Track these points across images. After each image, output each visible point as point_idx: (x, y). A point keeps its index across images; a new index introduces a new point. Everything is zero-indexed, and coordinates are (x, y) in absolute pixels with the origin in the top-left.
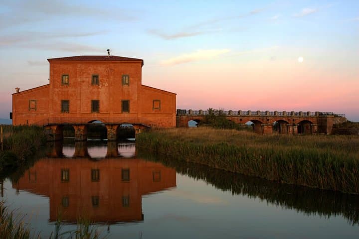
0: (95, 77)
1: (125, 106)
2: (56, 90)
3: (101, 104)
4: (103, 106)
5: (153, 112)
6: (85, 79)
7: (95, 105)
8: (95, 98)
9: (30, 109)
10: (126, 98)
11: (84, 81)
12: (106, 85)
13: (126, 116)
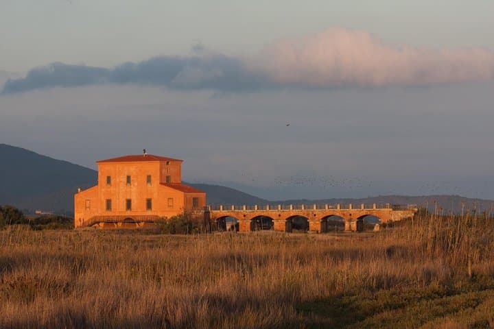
0: (129, 178)
1: (149, 205)
2: (103, 190)
3: (132, 202)
4: (134, 204)
5: (167, 209)
6: (121, 180)
7: (129, 203)
8: (128, 198)
9: (86, 208)
10: (149, 197)
11: (121, 182)
12: (136, 184)
13: (149, 213)
